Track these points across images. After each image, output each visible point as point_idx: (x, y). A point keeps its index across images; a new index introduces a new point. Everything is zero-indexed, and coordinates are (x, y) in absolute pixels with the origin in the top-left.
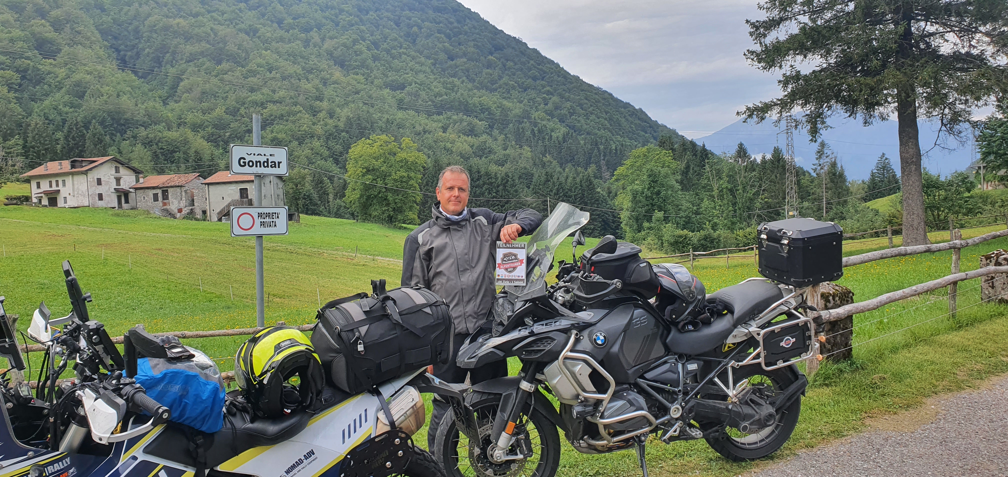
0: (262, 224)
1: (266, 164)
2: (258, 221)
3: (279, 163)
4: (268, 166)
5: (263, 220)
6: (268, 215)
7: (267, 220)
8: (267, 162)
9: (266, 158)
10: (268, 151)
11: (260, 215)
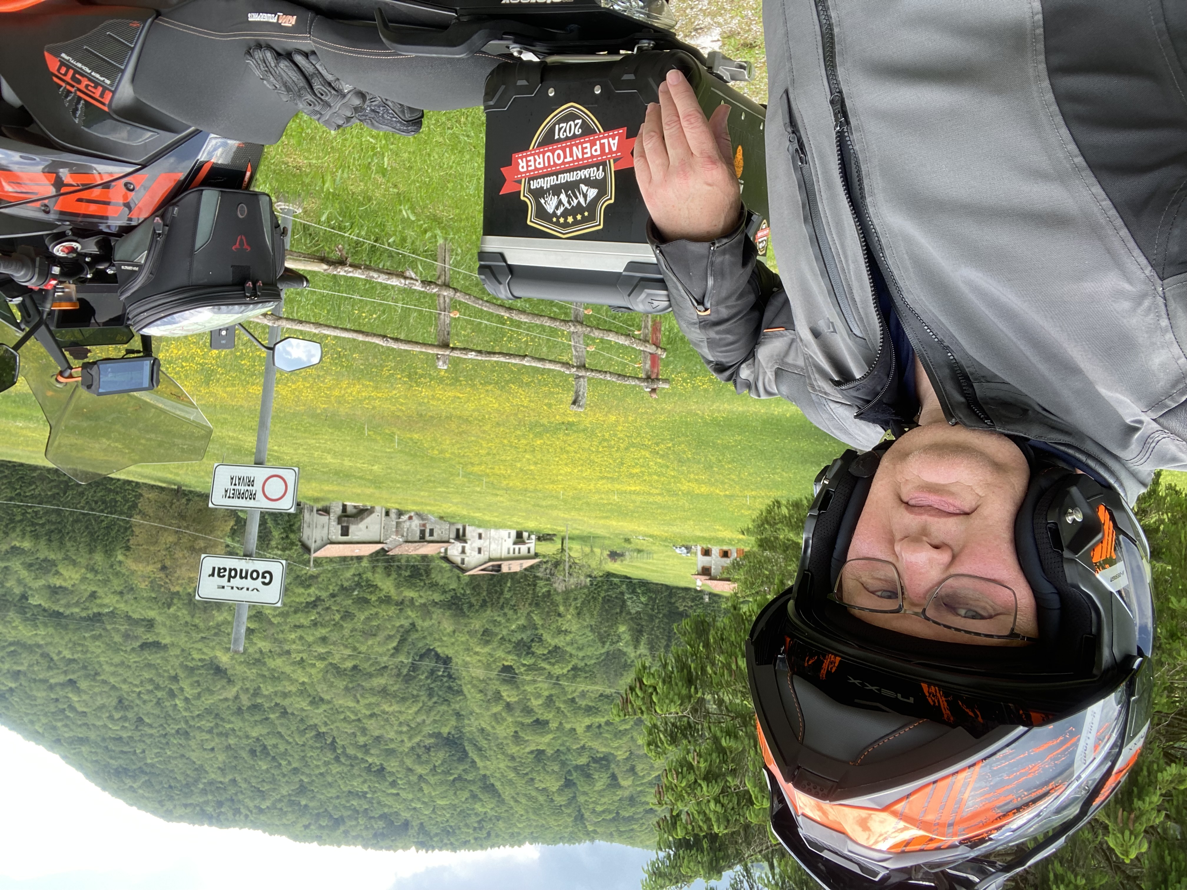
0: (251, 483)
1: (233, 574)
2: (257, 487)
3: (213, 575)
4: (230, 570)
5: (250, 488)
6: (241, 496)
7: (243, 488)
8: (230, 577)
9: (231, 584)
10: (227, 595)
11: (253, 496)
